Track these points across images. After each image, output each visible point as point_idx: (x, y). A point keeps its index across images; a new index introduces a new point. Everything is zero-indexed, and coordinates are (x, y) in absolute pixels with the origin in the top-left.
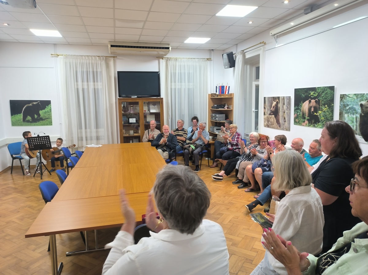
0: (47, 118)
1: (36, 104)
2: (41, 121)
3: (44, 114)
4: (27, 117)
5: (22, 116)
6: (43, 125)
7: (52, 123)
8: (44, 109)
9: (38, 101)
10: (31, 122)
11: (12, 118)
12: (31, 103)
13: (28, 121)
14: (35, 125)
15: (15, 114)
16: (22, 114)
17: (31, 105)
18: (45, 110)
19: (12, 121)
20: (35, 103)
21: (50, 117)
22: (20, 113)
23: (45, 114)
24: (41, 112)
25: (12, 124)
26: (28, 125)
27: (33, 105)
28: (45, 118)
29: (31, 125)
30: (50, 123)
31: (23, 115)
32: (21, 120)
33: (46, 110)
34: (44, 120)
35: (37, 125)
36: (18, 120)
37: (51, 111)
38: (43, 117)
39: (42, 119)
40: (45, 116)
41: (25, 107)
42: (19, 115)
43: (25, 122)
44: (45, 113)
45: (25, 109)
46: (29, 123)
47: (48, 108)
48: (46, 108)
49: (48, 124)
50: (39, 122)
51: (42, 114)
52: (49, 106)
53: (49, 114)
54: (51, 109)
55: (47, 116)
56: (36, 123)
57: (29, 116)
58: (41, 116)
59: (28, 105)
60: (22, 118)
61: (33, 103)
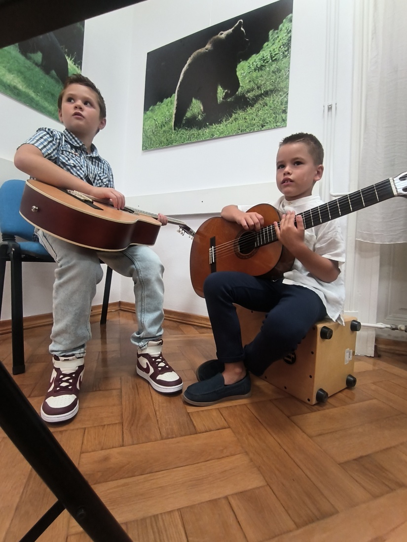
0: (266, 94)
1: (228, 36)
2: (241, 114)
3: (254, 74)
4: (189, 103)
5: (175, 103)
7: (285, 112)
8: (258, 50)
9: (235, 20)
10: (201, 125)
11: (145, 120)
13: (192, 123)
14: (212, 138)
16: (175, 97)
17: (208, 46)
18: (261, 53)
19: (145, 132)
21: (282, 85)
22: (171, 93)
23: (259, 74)
25: (144, 143)
27: (218, 44)
28: (257, 92)
29: (199, 140)
30: (279, 116)
31: (178, 99)
32: (170, 121)
33: (267, 51)
34: (252, 106)
36: (163, 126)
37: (289, 49)
38: (248, 91)
39: (244, 103)
41: (189, 62)
42: (166, 101)
43: (180, 127)
44: (260, 68)
45: (185, 73)
46: (194, 131)
47: (277, 41)
48: (266, 44)
49: (268, 120)
50: (231, 116)
51: (244, 77)
52: (281, 26)
53: (279, 70)
54: (290, 40)
55: (265, 80)
56: (220, 122)
57: (196, 98)
58: (240, 90)
59: (198, 54)
60: (175, 111)
61: (218, 38)
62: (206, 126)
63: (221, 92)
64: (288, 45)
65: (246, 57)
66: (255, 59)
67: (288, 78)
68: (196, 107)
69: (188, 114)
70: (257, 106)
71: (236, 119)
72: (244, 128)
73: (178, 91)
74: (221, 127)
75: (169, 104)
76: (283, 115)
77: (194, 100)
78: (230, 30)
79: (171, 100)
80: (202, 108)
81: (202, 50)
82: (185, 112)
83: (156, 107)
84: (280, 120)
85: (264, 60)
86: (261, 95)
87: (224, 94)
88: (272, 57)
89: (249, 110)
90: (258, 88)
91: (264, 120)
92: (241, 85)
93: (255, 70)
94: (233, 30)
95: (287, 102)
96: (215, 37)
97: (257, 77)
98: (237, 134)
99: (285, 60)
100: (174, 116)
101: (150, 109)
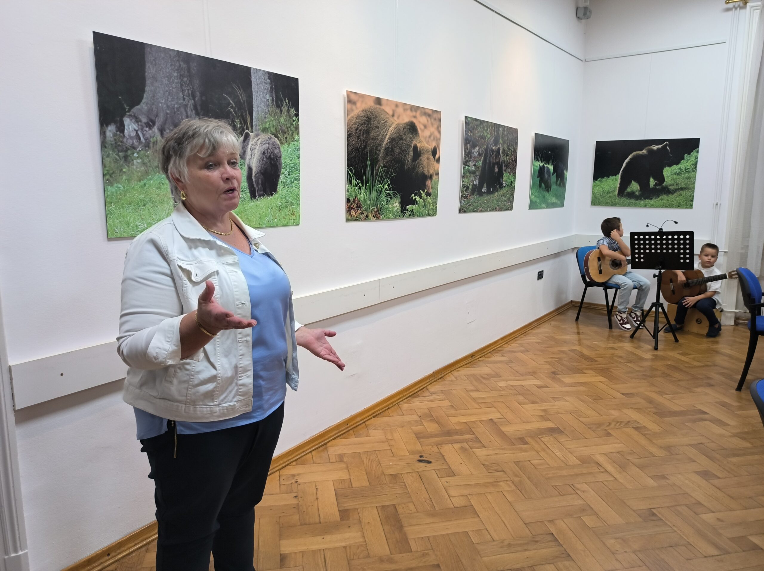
0: (682, 189)
1: (658, 149)
2: (665, 197)
3: (675, 177)
4: (629, 183)
5: (619, 181)
6: (666, 207)
7: (692, 201)
8: (677, 163)
9: (664, 141)
10: (638, 198)
11: (594, 186)
12: (646, 146)
13: (631, 195)
14: (645, 206)
15: (603, 177)
16: (619, 176)
17: (644, 152)
18: (679, 166)
19: (593, 193)
20: (655, 147)
21: (691, 186)
22: (616, 174)
23: (678, 177)
24: (668, 172)
25: (592, 200)
26: (629, 205)
27: (651, 152)
28: (676, 187)
29: (635, 206)
30: (689, 203)
31: (621, 178)
32: (615, 191)
33: (683, 165)
34: (673, 194)
35: (652, 206)
36: (608, 193)
37: (696, 167)
38: (670, 185)
39: (667, 191)
40: (678, 181)
41: (630, 157)
42: (612, 178)
43: (622, 196)
44: (679, 174)
45: (628, 164)
46: (633, 201)
47: (689, 161)
48: (682, 161)
49: (682, 203)
50: (659, 197)
51: (668, 176)
52: (692, 153)
53: (690, 178)
54: (697, 163)
55: (681, 181)
56: (651, 199)
57: (635, 181)
58: (665, 183)
59: (637, 154)
60: (618, 186)
61: (651, 148)
62: (641, 199)
63: (652, 182)
64: (696, 165)
65: (670, 165)
66: (675, 168)
67: (694, 183)
68: (635, 186)
69: (629, 190)
70: (675, 194)
71: (662, 199)
72: (667, 205)
73: (621, 174)
74: (652, 202)
75: (614, 180)
76: (691, 203)
77: (633, 182)
78: (660, 146)
79: (616, 179)
80: (639, 188)
81: (640, 153)
82: (626, 188)
83: (604, 180)
84: (689, 205)
85: (680, 169)
86: (678, 189)
87: (654, 183)
88: (686, 170)
89: (670, 195)
90: (677, 185)
91: (679, 203)
92: (666, 180)
93: (675, 174)
94: (662, 147)
95: (693, 196)
96: (650, 147)
97: (676, 178)
98: (662, 207)
99: (693, 173)
100: (618, 189)
101: (599, 179)
